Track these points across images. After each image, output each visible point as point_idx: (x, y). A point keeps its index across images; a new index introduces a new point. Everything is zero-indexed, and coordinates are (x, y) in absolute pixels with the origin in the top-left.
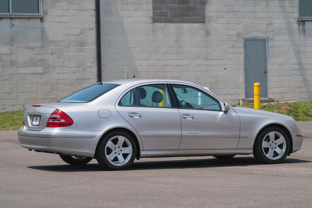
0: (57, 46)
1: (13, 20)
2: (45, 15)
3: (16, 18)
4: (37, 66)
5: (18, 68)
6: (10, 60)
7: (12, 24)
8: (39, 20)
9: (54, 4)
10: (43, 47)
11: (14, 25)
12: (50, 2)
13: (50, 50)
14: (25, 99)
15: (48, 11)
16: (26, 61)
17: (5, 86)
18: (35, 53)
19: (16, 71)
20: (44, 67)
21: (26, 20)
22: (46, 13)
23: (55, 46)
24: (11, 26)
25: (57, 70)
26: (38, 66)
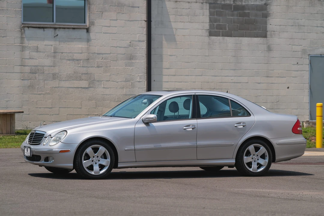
0: (103, 59)
1: (57, 30)
2: (91, 25)
3: (60, 28)
4: (81, 80)
5: (61, 80)
6: (52, 72)
7: (56, 35)
8: (85, 31)
9: (102, 13)
10: (88, 59)
11: (57, 35)
12: (97, 12)
13: (96, 63)
14: (67, 115)
15: (95, 22)
16: (69, 74)
17: (46, 101)
18: (79, 65)
19: (59, 85)
20: (89, 81)
21: (71, 30)
22: (92, 23)
23: (102, 59)
24: (55, 37)
25: (103, 85)
26: (83, 80)
